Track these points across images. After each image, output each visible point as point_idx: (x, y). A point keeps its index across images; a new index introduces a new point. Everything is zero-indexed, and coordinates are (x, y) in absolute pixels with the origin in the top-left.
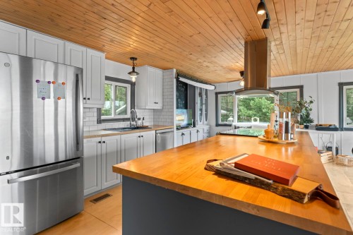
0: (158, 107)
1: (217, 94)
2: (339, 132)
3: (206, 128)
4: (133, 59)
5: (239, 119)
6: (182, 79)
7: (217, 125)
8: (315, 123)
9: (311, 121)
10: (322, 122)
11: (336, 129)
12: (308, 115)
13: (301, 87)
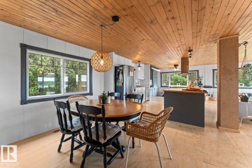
0: (143, 79)
1: (161, 73)
2: (213, 88)
3: (157, 88)
4: (139, 62)
5: (171, 84)
6: (152, 68)
7: (161, 87)
8: (204, 85)
9: (202, 85)
10: (206, 85)
11: (211, 87)
12: (200, 82)
13: (198, 71)
